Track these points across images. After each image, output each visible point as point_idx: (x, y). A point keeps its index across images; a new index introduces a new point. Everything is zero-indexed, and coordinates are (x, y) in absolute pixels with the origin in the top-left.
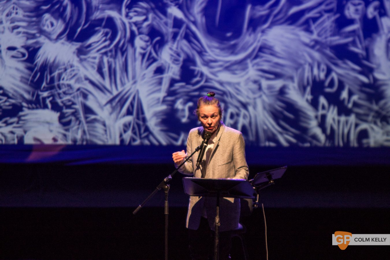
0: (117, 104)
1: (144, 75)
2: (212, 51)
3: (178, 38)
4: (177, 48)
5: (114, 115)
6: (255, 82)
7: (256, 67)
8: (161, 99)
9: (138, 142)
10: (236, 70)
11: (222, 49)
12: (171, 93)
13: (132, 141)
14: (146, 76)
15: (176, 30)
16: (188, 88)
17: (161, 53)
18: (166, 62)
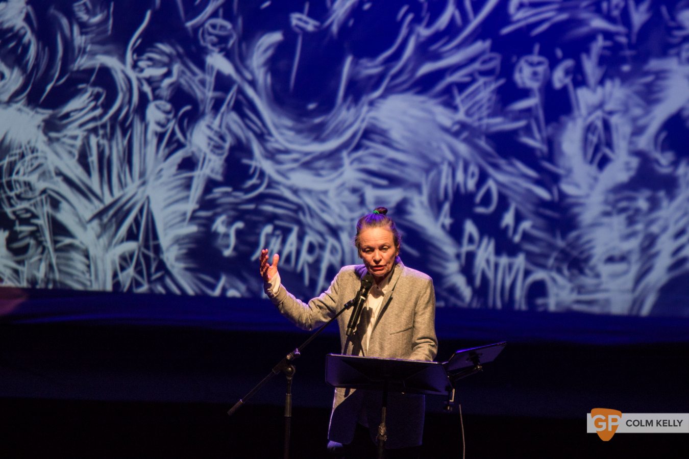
0: (110, 220)
1: (161, 170)
2: (282, 134)
3: (224, 108)
4: (220, 126)
5: (104, 240)
6: (355, 190)
7: (356, 165)
8: (189, 215)
9: (144, 289)
10: (322, 168)
11: (299, 132)
12: (206, 204)
13: (134, 285)
14: (163, 173)
15: (218, 94)
16: (236, 197)
17: (191, 135)
18: (200, 150)
